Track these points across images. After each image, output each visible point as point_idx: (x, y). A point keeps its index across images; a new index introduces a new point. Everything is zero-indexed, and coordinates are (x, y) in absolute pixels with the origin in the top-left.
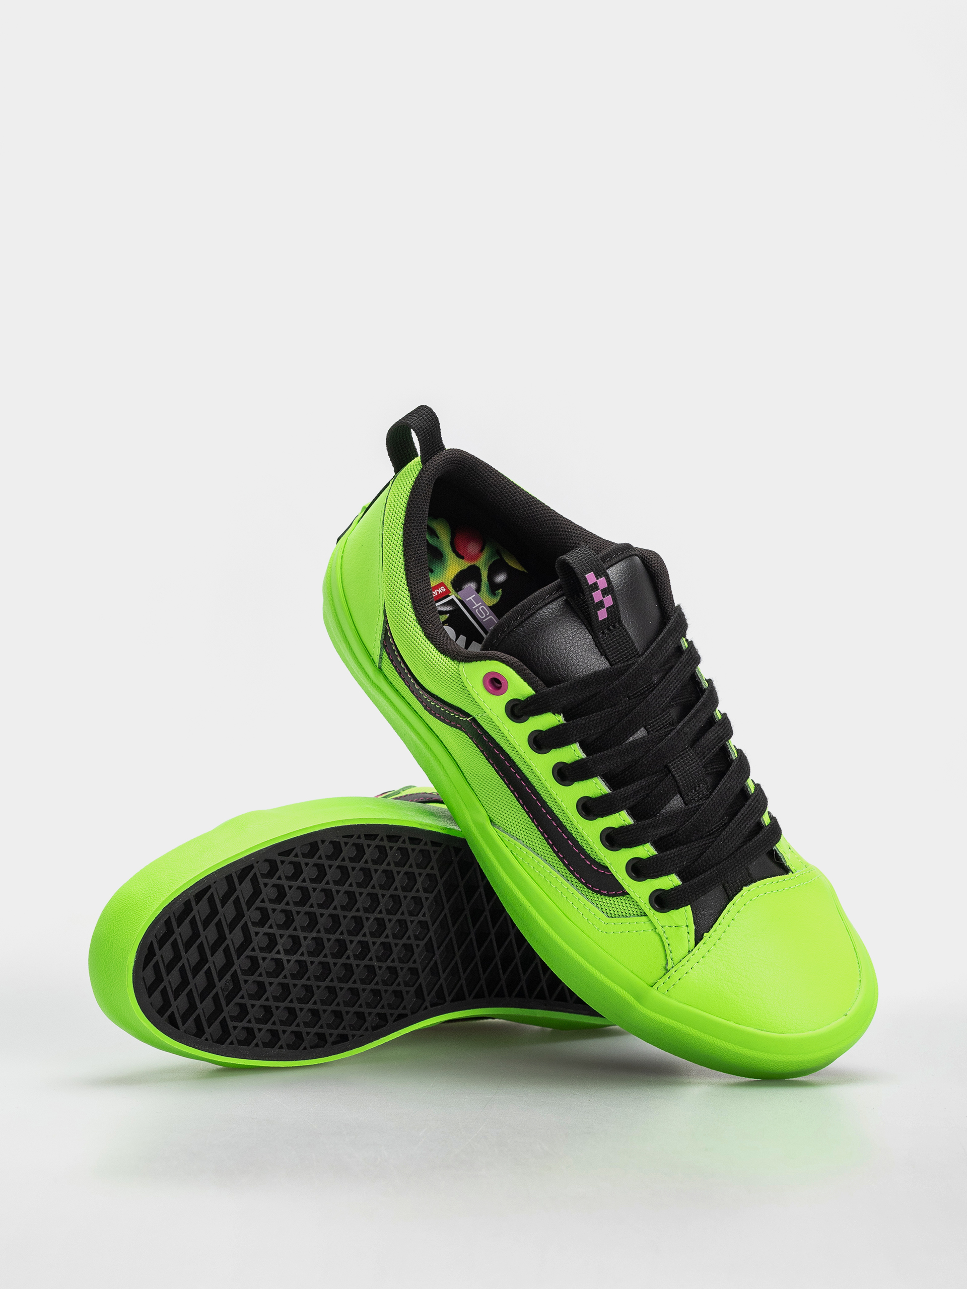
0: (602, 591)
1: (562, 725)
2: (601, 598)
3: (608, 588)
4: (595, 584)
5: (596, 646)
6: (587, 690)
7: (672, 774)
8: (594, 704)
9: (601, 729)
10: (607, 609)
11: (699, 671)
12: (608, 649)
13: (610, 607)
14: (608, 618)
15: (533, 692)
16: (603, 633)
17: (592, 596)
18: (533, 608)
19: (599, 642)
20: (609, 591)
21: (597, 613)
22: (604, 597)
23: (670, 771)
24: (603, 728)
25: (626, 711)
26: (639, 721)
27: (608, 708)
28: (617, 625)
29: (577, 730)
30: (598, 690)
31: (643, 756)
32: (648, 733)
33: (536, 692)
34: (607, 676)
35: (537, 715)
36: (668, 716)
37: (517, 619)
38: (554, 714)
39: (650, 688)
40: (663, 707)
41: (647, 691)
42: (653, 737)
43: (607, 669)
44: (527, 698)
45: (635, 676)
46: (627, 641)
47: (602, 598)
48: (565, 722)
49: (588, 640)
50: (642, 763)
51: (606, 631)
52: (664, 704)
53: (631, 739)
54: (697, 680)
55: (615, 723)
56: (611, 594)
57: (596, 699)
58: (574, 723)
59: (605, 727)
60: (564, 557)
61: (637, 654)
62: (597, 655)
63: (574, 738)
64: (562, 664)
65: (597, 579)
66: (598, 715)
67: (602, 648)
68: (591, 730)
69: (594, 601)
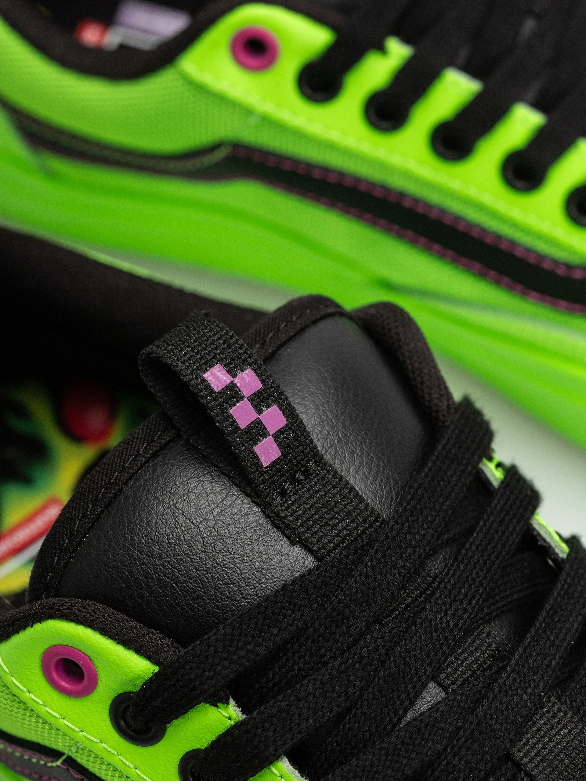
0: (252, 399)
1: (238, 725)
2: (253, 415)
3: (265, 390)
4: (231, 387)
5: (275, 525)
6: (275, 631)
7: (525, 772)
8: (300, 658)
9: (331, 711)
10: (276, 436)
11: (539, 524)
12: (302, 526)
13: (281, 431)
14: (284, 456)
15: (156, 669)
16: (283, 493)
17: (230, 416)
18: (116, 480)
19: (278, 515)
20: (271, 396)
21: (253, 453)
22: (260, 412)
23: (518, 765)
24: (335, 709)
25: (380, 655)
26: (417, 670)
27: (334, 658)
28: (312, 466)
29: (273, 728)
30: (301, 624)
31: (445, 749)
32: (445, 689)
33: (159, 666)
34: (315, 587)
35: (177, 717)
36: (484, 641)
37: (84, 515)
38: (216, 706)
39: (427, 589)
40: (465, 624)
41: (420, 596)
42: (459, 698)
43: (310, 571)
44: (142, 686)
45: (380, 569)
46: (345, 497)
47: (256, 415)
48: (244, 716)
49: (252, 518)
50: (447, 764)
51: (288, 487)
52: (465, 616)
53: (411, 715)
54: (541, 545)
55: (362, 688)
56: (275, 401)
57: (301, 646)
58: (264, 713)
59: (339, 705)
60: (151, 348)
61: (376, 520)
62: (284, 545)
63: (272, 749)
64: (204, 587)
65: (234, 376)
66: (315, 679)
67: (288, 526)
68: (307, 720)
69: (237, 427)
